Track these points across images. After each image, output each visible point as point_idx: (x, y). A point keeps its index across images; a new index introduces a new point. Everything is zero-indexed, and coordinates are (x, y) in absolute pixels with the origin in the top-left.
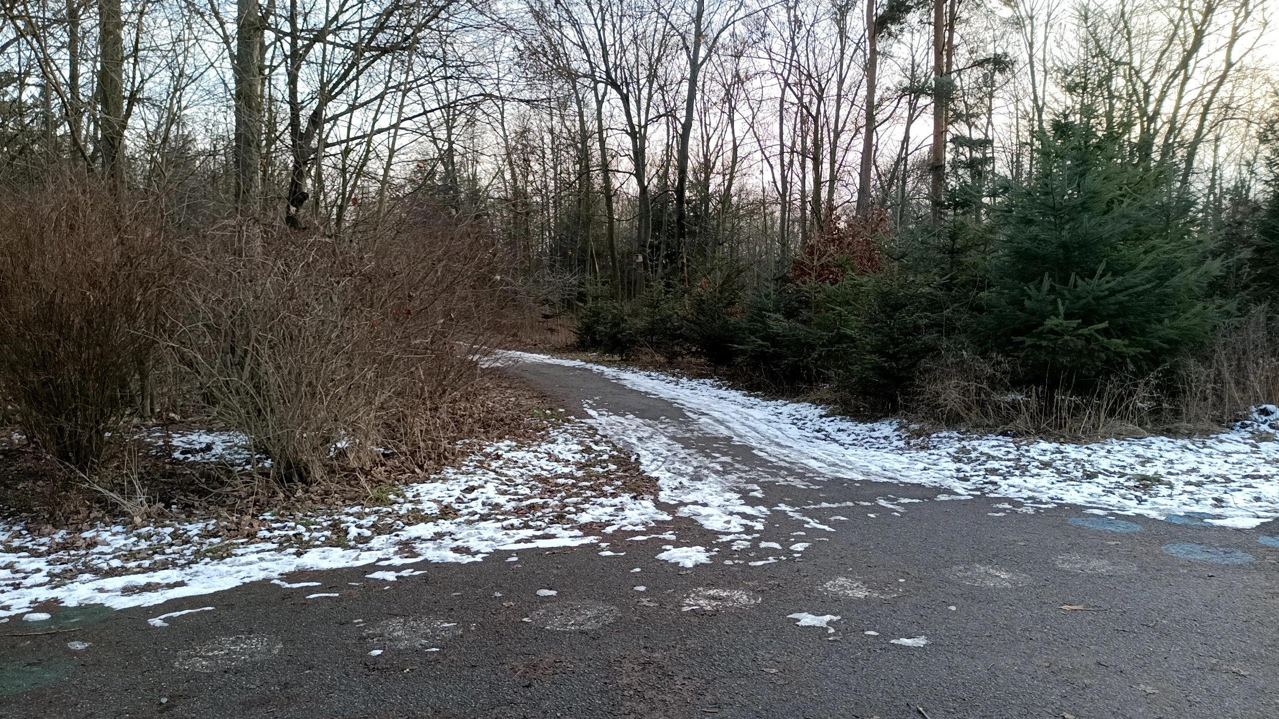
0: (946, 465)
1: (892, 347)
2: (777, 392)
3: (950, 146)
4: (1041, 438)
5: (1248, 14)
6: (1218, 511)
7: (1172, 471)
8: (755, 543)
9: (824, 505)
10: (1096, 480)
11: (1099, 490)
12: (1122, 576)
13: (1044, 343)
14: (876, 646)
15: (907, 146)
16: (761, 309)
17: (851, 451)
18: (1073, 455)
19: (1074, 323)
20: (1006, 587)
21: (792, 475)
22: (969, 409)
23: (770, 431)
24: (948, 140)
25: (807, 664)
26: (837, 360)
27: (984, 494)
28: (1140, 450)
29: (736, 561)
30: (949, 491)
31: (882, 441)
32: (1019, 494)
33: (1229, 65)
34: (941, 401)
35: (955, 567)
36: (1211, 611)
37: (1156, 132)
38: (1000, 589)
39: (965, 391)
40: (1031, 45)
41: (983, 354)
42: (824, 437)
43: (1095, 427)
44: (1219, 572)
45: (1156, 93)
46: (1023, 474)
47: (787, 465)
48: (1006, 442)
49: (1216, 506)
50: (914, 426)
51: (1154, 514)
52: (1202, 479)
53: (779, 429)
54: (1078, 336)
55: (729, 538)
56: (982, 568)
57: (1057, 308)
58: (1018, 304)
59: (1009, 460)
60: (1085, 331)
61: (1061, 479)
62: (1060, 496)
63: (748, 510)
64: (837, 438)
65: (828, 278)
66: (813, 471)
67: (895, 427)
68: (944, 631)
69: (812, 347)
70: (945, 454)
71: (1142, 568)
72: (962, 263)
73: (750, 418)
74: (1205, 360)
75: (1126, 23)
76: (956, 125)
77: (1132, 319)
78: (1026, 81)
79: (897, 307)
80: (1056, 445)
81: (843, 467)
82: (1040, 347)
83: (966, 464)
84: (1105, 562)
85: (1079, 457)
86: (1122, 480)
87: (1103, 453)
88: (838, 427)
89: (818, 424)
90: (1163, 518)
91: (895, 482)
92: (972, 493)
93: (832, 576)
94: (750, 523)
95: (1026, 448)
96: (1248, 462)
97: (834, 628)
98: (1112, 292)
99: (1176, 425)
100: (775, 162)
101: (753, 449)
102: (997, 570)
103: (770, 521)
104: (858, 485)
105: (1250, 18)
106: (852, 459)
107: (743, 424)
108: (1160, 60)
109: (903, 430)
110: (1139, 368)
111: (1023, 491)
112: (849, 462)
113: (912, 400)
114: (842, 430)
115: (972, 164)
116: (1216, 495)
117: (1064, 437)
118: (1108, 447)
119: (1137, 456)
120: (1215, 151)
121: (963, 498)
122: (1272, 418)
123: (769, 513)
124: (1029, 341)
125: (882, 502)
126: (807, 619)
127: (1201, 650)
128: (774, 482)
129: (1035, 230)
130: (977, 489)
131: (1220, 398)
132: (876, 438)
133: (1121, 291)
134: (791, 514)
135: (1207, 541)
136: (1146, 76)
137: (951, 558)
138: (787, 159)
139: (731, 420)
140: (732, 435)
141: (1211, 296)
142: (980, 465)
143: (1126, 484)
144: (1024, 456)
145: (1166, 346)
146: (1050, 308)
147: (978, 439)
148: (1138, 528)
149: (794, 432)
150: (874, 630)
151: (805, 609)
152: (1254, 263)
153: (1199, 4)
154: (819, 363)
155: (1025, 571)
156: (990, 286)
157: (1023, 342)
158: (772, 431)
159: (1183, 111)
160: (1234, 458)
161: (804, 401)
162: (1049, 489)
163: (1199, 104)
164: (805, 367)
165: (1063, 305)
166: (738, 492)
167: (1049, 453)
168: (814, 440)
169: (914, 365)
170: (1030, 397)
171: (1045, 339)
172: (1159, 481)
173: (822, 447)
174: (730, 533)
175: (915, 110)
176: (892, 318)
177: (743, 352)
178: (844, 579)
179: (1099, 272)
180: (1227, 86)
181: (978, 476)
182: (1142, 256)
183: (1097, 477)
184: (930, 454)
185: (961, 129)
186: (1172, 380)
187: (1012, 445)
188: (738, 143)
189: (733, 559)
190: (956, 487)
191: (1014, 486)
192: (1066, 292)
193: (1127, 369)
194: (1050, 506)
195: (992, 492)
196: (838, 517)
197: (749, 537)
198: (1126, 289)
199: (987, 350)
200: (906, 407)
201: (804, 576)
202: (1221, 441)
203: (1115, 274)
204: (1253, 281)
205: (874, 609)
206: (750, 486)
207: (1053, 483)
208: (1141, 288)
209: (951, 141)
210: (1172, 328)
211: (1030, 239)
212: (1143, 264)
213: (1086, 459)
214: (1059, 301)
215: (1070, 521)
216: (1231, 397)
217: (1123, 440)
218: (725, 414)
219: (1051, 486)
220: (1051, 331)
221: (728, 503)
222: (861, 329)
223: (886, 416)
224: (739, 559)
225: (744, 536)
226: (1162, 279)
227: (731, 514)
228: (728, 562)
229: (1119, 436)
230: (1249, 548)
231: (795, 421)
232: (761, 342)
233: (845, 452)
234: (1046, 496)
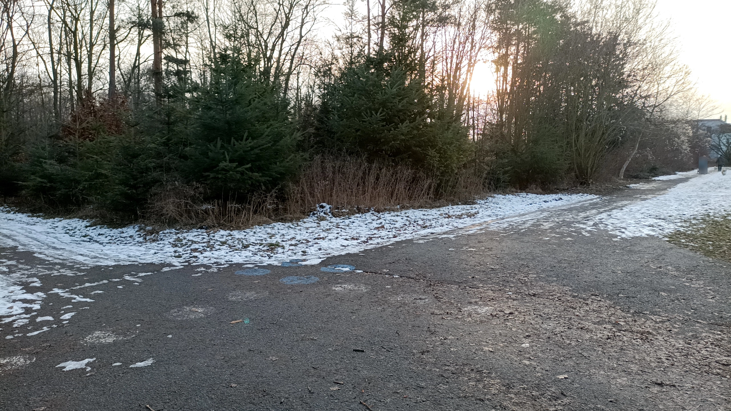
0: (168, 249)
1: (132, 180)
2: (54, 213)
3: (164, 61)
4: (221, 229)
5: (307, 13)
6: (304, 257)
7: (284, 239)
8: (32, 320)
9: (87, 285)
10: (248, 248)
11: (250, 254)
12: (261, 299)
13: (220, 176)
14: (120, 372)
15: (139, 58)
16: (39, 157)
17: (108, 247)
18: (237, 236)
19: (235, 165)
20: (201, 317)
21: (64, 268)
22: (182, 215)
23: (48, 240)
24: (163, 58)
25: (70, 397)
26: (96, 190)
27: (190, 264)
28: (269, 230)
29: (16, 335)
30: (170, 265)
31: (128, 239)
32: (210, 262)
33: (301, 37)
34: (164, 211)
35: (172, 311)
36: (301, 309)
37: (271, 66)
38: (198, 319)
39: (179, 206)
40: (207, 9)
41: (188, 183)
42: (89, 240)
43: (248, 220)
44: (305, 288)
45: (270, 46)
46: (211, 250)
47: (61, 261)
48: (202, 232)
49: (303, 255)
50: (149, 228)
51: (276, 263)
52: (297, 242)
53: (55, 238)
54: (237, 172)
55: (11, 319)
56: (188, 308)
57: (225, 157)
58: (205, 154)
59: (204, 243)
60: (239, 169)
61: (231, 250)
62: (231, 260)
63: (29, 296)
64: (98, 240)
65: (88, 137)
66: (80, 263)
67: (136, 229)
68: (164, 352)
69: (78, 182)
70: (167, 243)
71: (271, 293)
72: (174, 131)
73: (33, 232)
74: (297, 182)
75: (254, 7)
76: (167, 49)
77: (263, 162)
78: (206, 30)
79: (135, 156)
80: (228, 232)
81: (102, 258)
82: (218, 178)
83: (180, 247)
84: (253, 292)
85: (240, 237)
86: (261, 247)
87: (252, 234)
88: (98, 233)
89: (84, 232)
90: (280, 265)
91: (136, 263)
92: (183, 264)
93: (90, 331)
94: (29, 305)
95: (213, 235)
96: (316, 232)
97: (91, 367)
98: (252, 148)
99: (285, 216)
100: (48, 59)
101: (34, 253)
102: (196, 308)
103: (45, 302)
104: (111, 268)
105: (308, 15)
106: (108, 252)
107: (27, 236)
108: (271, 29)
109: (142, 231)
110: (267, 188)
111: (212, 259)
112: (106, 255)
113: (147, 212)
114: (102, 234)
115: (178, 73)
116: (303, 250)
117: (233, 227)
118: (254, 230)
119: (268, 234)
120: (298, 80)
121: (178, 268)
122: (325, 209)
123: (45, 296)
124: (212, 175)
125: (127, 278)
126: (70, 365)
127: (297, 331)
128: (50, 274)
129: (212, 113)
130: (186, 262)
131: (303, 201)
132: (124, 238)
133: (256, 148)
134: (62, 294)
135: (299, 274)
136: (265, 37)
137: (170, 305)
138: (56, 58)
139: (17, 234)
140: (17, 244)
141: (298, 151)
142: (188, 247)
143: (263, 249)
144: (212, 239)
145: (279, 176)
146: (222, 157)
147: (186, 232)
148: (269, 271)
149: (67, 238)
150: (119, 362)
151: (70, 358)
152: (316, 135)
153: (286, 3)
154: (84, 192)
155: (212, 305)
156: (191, 144)
157: (209, 176)
158: (50, 240)
159: (282, 57)
160: (310, 230)
161: (74, 217)
162: (225, 256)
163: (289, 54)
164: (73, 195)
165: (228, 155)
166: (20, 285)
167: (225, 236)
168: (82, 242)
169: (147, 191)
170: (214, 206)
171: (220, 174)
172: (278, 245)
173: (87, 247)
174: (12, 316)
175: (142, 37)
176: (132, 163)
177: (27, 187)
178: (100, 332)
179: (245, 137)
180: (301, 48)
181: (187, 253)
182: (266, 129)
183: (249, 247)
184: (159, 244)
185: (171, 52)
186: (282, 193)
187: (205, 234)
188: (17, 43)
189: (13, 334)
190: (174, 262)
191: (206, 257)
192: (229, 148)
193: (262, 189)
194: (225, 266)
195: (194, 262)
196: (97, 292)
197: (28, 316)
198: (259, 146)
199: (189, 181)
200: (143, 217)
201: (70, 336)
202: (305, 222)
203: (253, 139)
204: (315, 144)
205: (119, 348)
206: (30, 280)
207: (227, 253)
208: (265, 146)
209: (164, 59)
210: (281, 166)
211: (210, 118)
212: (266, 133)
213: (243, 238)
214: (226, 154)
215: (236, 273)
216: (308, 200)
217: (262, 226)
218: (12, 231)
219: (226, 255)
220: (223, 169)
221: (12, 294)
222: (112, 169)
223: (131, 223)
224: (18, 333)
225: (25, 316)
226: (276, 142)
227: (14, 301)
228: (9, 337)
229: (259, 224)
230: (317, 274)
231: (68, 231)
232: (39, 180)
233: (103, 248)
234: (223, 261)
